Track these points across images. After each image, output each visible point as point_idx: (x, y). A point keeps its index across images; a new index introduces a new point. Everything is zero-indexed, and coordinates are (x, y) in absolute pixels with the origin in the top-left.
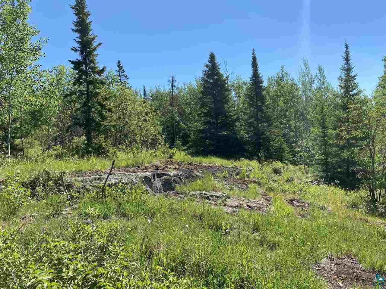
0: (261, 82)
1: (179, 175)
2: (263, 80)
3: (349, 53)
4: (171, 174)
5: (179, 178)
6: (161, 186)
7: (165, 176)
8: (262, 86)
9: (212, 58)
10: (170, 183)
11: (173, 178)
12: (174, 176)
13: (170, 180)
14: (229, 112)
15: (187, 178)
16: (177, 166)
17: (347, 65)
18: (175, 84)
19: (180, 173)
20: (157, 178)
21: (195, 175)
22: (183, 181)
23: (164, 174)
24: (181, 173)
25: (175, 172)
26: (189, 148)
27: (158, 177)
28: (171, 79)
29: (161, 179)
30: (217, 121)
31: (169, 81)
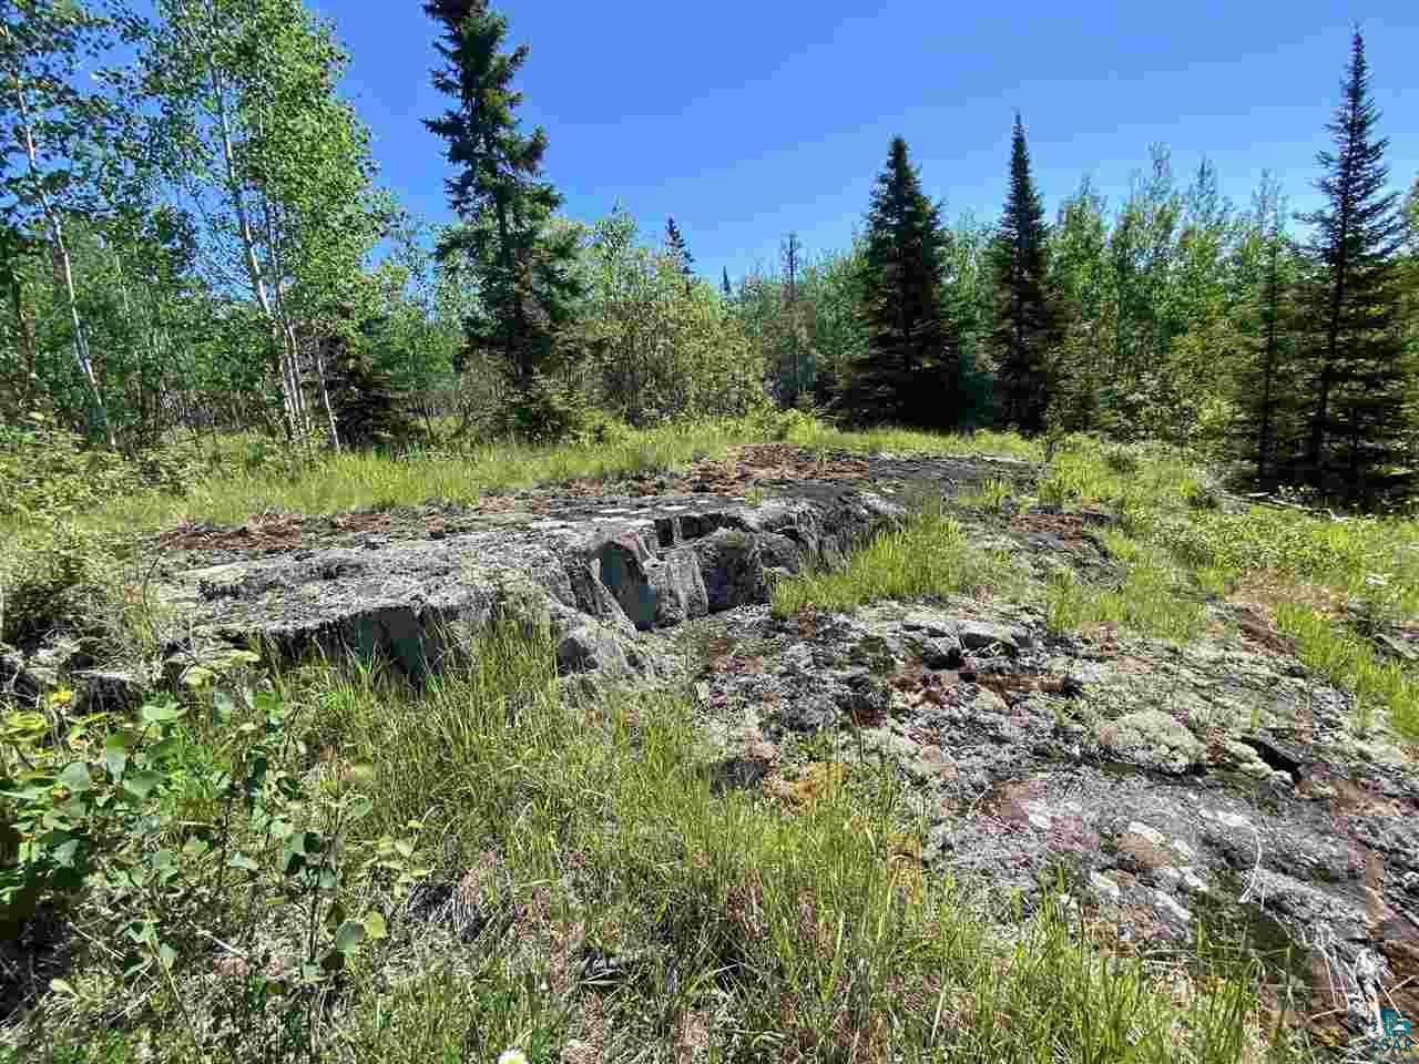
0: (1038, 213)
1: (791, 522)
2: (1044, 206)
3: (1363, 68)
4: (752, 518)
5: (793, 535)
6: (700, 581)
7: (722, 531)
8: (1040, 226)
9: (899, 150)
10: (742, 568)
11: (760, 542)
12: (768, 527)
13: (745, 550)
14: (944, 306)
15: (830, 529)
16: (789, 473)
17: (1354, 108)
18: (800, 253)
19: (798, 509)
20: (686, 538)
21: (865, 511)
22: (812, 544)
23: (717, 520)
24: (803, 506)
25: (772, 507)
26: (832, 411)
27: (688, 533)
28: (788, 241)
29: (699, 549)
30: (907, 332)
31: (784, 247)
